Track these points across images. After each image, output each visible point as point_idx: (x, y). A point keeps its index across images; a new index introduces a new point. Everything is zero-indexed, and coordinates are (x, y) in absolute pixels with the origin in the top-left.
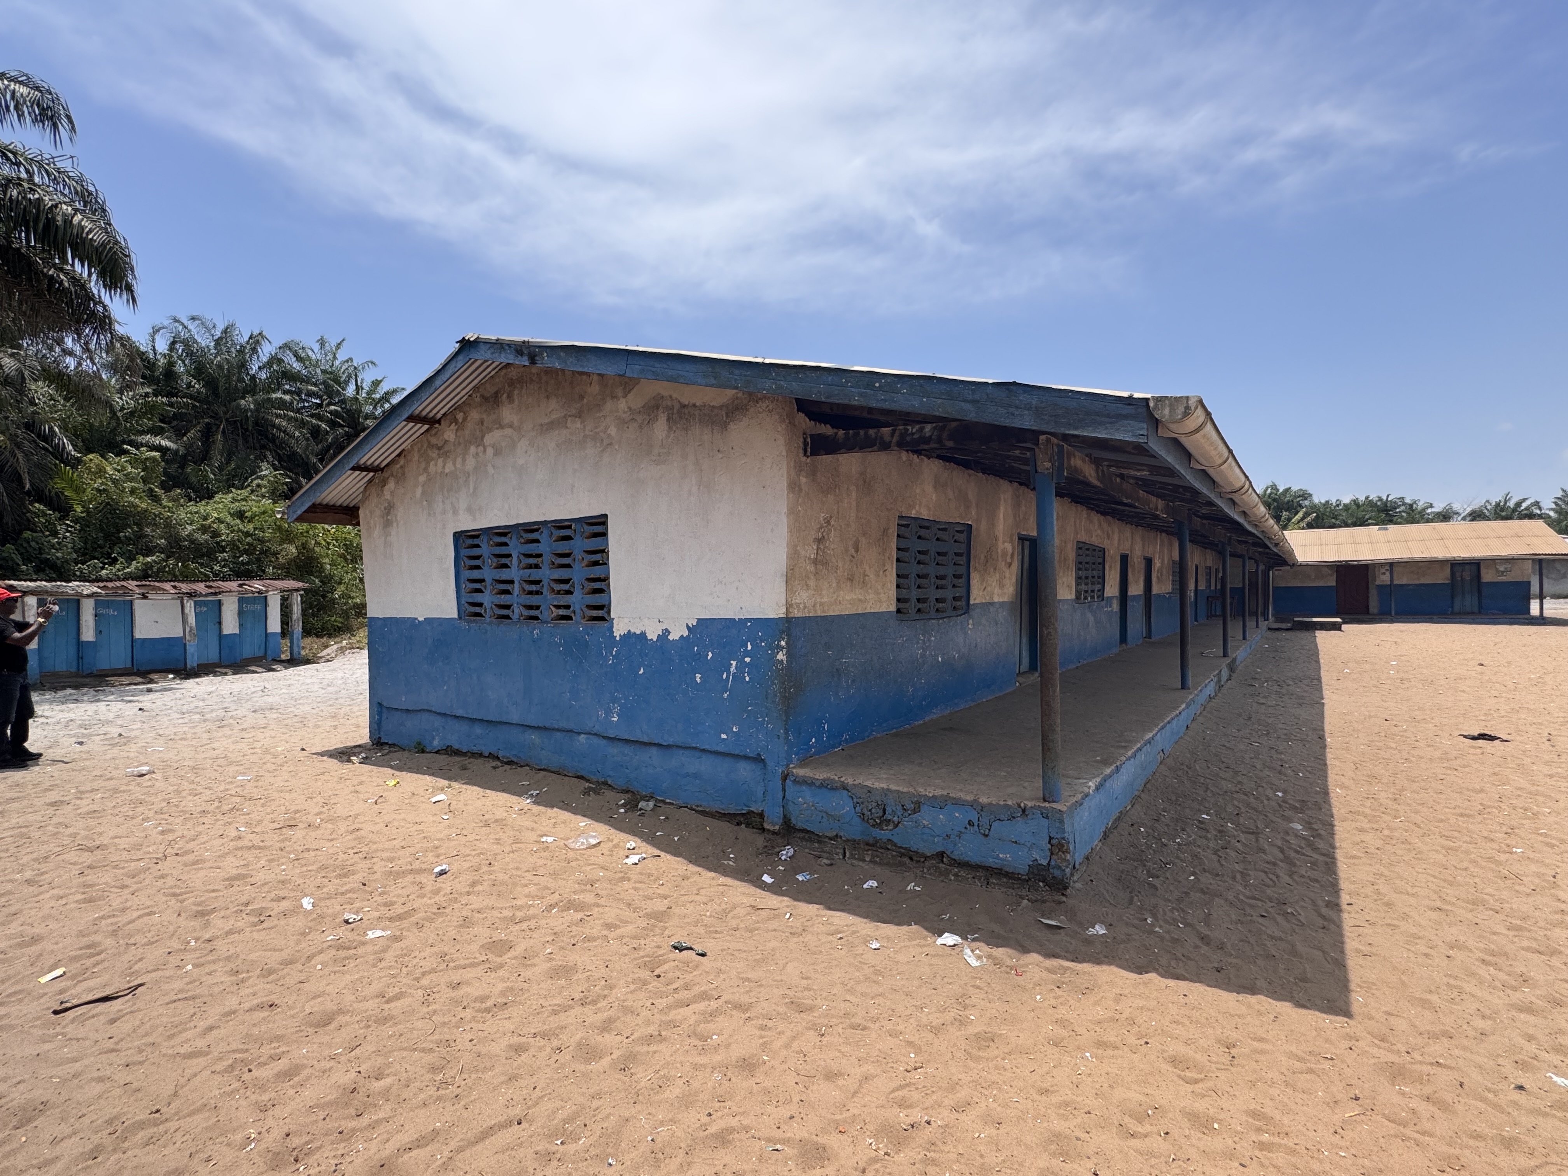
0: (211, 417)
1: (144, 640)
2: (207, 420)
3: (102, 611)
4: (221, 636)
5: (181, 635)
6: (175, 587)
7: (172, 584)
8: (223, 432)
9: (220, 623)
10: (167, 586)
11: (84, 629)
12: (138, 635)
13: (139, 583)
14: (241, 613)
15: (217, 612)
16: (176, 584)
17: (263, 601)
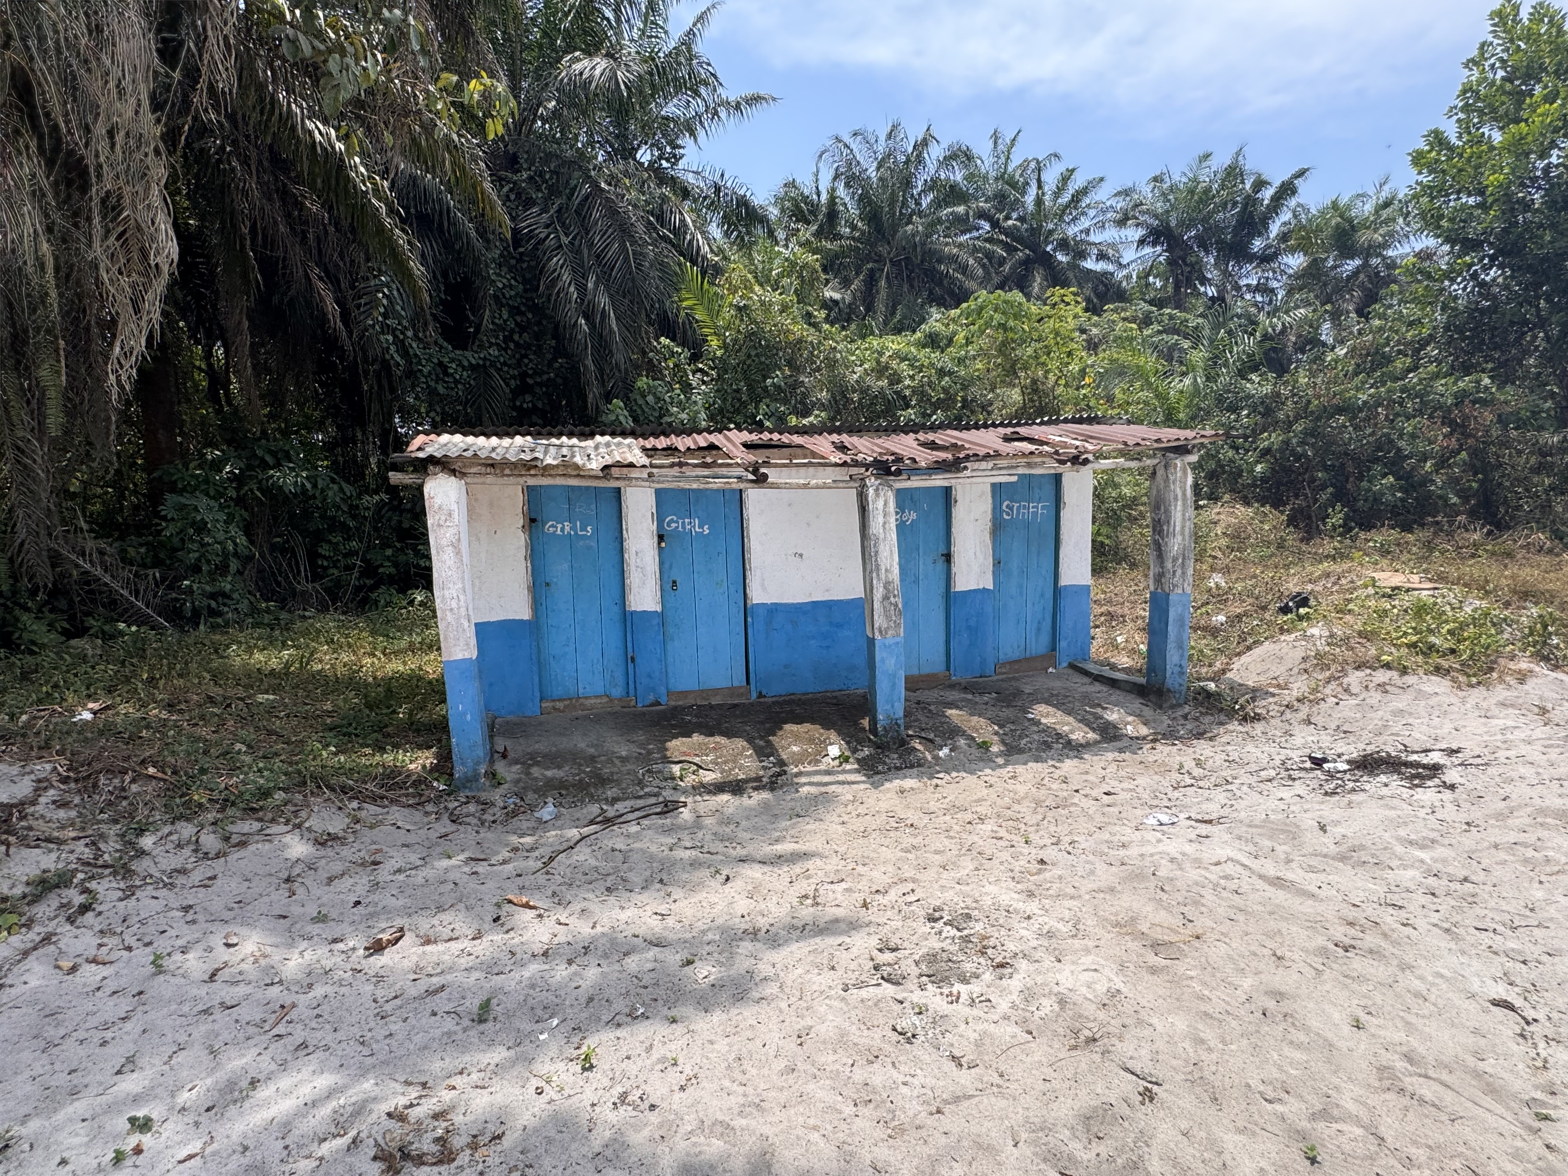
0: (876, 261)
1: (773, 610)
2: (870, 266)
3: (673, 523)
4: (949, 597)
5: (858, 592)
6: (842, 448)
7: (835, 437)
8: (887, 277)
9: (948, 557)
10: (823, 444)
11: (634, 579)
12: (757, 596)
13: (754, 437)
14: (998, 527)
15: (941, 524)
16: (845, 438)
17: (1049, 489)
